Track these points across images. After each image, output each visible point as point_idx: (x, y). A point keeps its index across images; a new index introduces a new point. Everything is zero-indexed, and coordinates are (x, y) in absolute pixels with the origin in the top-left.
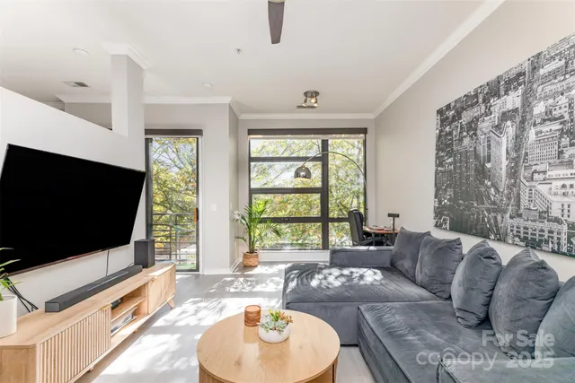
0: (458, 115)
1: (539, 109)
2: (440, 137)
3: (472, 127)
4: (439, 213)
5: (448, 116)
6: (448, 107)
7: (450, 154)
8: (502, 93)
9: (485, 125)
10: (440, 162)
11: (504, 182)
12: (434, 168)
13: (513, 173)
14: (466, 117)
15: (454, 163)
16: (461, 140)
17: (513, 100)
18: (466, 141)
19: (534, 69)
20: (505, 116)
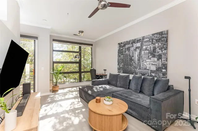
0: (125, 45)
1: (144, 47)
2: (119, 50)
3: (129, 49)
4: (119, 69)
5: (122, 46)
6: (122, 43)
7: (122, 55)
8: (136, 43)
9: (132, 49)
10: (119, 56)
11: (137, 62)
12: (117, 58)
13: (139, 60)
14: (127, 46)
15: (124, 57)
16: (125, 51)
17: (139, 45)
18: (127, 52)
19: (143, 39)
20: (137, 48)
